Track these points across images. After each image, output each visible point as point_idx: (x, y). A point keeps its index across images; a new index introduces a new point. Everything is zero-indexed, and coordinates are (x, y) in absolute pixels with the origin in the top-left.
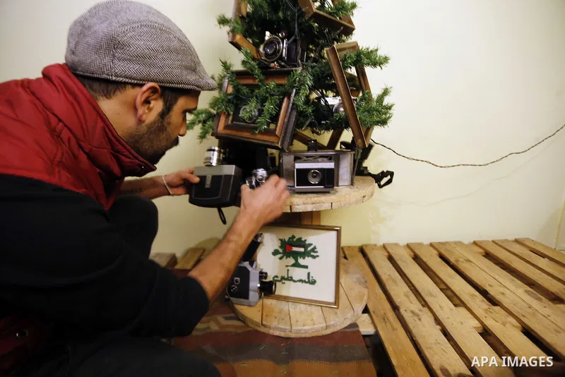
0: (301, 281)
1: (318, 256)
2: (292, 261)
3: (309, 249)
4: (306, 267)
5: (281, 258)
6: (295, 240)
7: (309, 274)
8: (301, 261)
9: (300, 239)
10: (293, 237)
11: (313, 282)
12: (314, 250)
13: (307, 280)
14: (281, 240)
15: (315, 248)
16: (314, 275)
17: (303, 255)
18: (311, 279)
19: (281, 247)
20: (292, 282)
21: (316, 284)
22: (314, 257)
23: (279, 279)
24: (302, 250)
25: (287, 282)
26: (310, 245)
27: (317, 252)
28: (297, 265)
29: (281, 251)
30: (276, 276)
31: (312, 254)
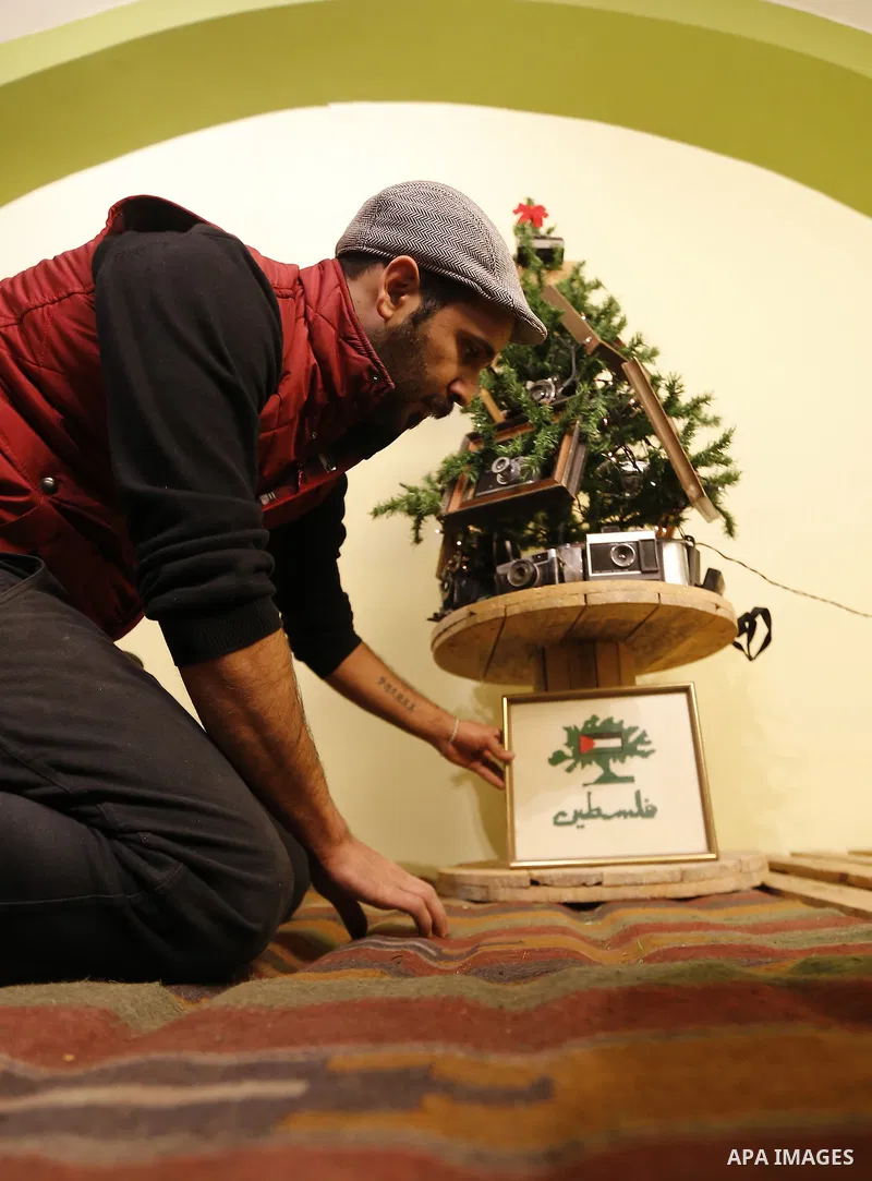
0: (622, 814)
1: (653, 751)
2: (595, 771)
3: (632, 738)
4: (630, 779)
5: (569, 770)
6: (598, 724)
7: (638, 795)
8: (617, 768)
9: (610, 720)
10: (595, 718)
11: (650, 813)
12: (642, 739)
13: (635, 810)
14: (567, 729)
15: (644, 734)
16: (651, 797)
18: (644, 805)
19: (568, 745)
20: (599, 821)
21: (658, 815)
22: (645, 755)
23: (570, 818)
24: (616, 743)
25: (588, 823)
26: (633, 729)
27: (649, 743)
28: (608, 778)
29: (568, 752)
30: (563, 814)
31: (640, 748)
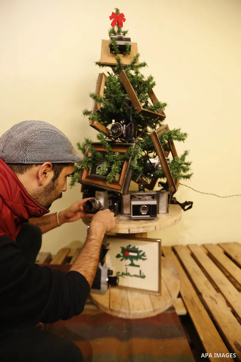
0: (135, 276)
1: (146, 259)
2: (128, 262)
3: (141, 254)
4: (138, 266)
5: (122, 260)
6: (131, 248)
7: (140, 271)
8: (135, 262)
9: (134, 247)
10: (130, 246)
11: (144, 277)
12: (143, 255)
13: (139, 275)
14: (122, 248)
15: (144, 253)
16: (144, 272)
17: (137, 258)
18: (142, 274)
19: (122, 252)
20: (129, 277)
21: (146, 278)
22: (144, 259)
23: (121, 274)
24: (135, 254)
25: (126, 277)
26: (141, 251)
27: (145, 256)
28: (132, 265)
29: (122, 255)
30: (119, 272)
31: (143, 257)
